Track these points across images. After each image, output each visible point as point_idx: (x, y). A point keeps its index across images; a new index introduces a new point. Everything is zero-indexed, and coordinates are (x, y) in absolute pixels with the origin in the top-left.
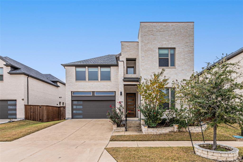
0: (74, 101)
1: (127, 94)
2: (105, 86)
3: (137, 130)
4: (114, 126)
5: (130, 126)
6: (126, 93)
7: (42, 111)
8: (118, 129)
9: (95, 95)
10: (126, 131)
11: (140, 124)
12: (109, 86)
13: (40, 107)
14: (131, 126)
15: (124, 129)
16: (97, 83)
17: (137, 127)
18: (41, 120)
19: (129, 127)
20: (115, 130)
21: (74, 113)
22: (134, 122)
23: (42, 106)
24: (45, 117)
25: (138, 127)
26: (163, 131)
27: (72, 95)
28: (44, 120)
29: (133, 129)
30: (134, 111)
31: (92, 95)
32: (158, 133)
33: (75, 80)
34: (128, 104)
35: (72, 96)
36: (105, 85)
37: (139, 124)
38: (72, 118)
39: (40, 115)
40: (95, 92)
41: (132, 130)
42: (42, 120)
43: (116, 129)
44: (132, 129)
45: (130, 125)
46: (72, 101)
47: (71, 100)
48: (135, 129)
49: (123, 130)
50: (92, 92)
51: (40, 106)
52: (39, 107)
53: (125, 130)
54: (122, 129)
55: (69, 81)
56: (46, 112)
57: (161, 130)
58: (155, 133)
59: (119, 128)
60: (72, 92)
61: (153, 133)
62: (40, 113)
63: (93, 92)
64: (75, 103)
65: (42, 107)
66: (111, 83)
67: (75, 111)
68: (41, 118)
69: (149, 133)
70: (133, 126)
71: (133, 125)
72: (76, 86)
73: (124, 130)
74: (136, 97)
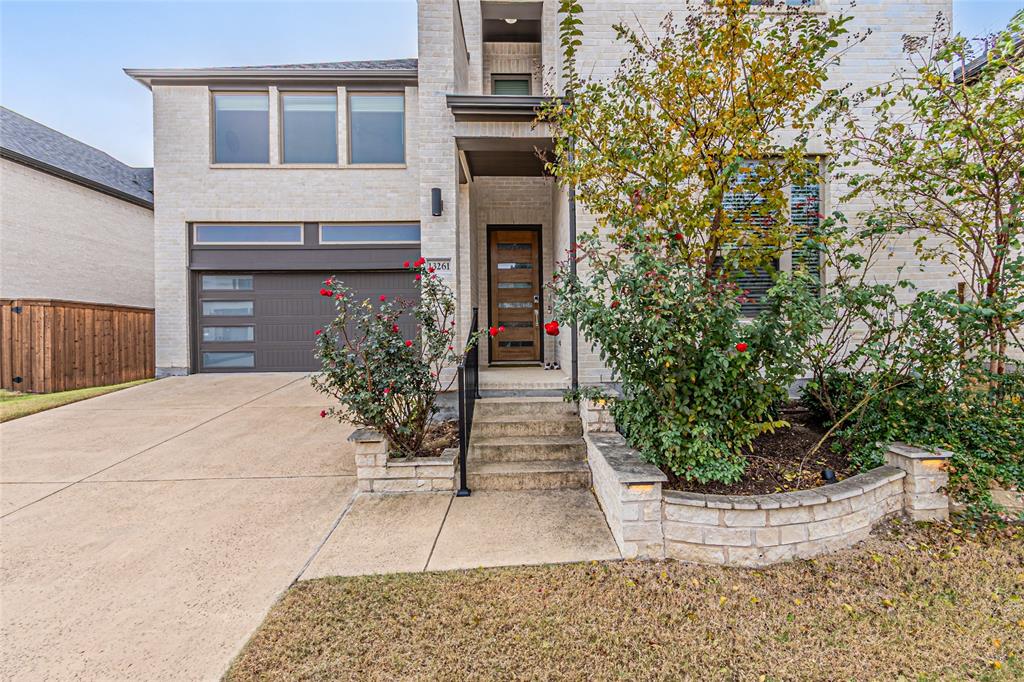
0: (205, 278)
1: (491, 229)
2: (370, 192)
3: (556, 481)
4: (361, 449)
5: (498, 448)
6: (488, 226)
7: (24, 335)
8: (394, 473)
9: (321, 243)
10: (465, 490)
11: (575, 428)
12: (394, 190)
13: (18, 310)
14: (509, 448)
15: (450, 472)
16: (330, 172)
17: (553, 456)
18: (19, 380)
19: (488, 452)
20: (372, 481)
21: (205, 340)
22: (528, 408)
23: (26, 302)
24: (43, 368)
25: (559, 455)
26: (819, 532)
27: (195, 243)
28: (36, 382)
29: (523, 476)
30: (532, 326)
31: (302, 243)
32: (773, 557)
33: (207, 156)
34: (501, 286)
35: (192, 250)
36: (371, 188)
37: (567, 428)
38: (195, 368)
39: (17, 353)
40: (320, 226)
41: (509, 482)
42: (25, 381)
43: (382, 472)
44: (514, 476)
45: (498, 431)
46: (195, 275)
47: (188, 268)
48: (534, 476)
49: (437, 483)
50: (305, 223)
51: (16, 305)
52: (9, 307)
53: (459, 487)
54: (426, 472)
55: (172, 161)
56: (49, 334)
57: (803, 515)
58: (745, 553)
59: (403, 469)
60: (195, 226)
61: (718, 557)
62: (17, 345)
63: (311, 226)
64: (210, 283)
65: (26, 309)
66: (403, 172)
67: (210, 329)
68: (18, 370)
69: (674, 550)
70: (521, 448)
71: (522, 431)
72: (210, 191)
73: (450, 484)
74: (544, 250)
